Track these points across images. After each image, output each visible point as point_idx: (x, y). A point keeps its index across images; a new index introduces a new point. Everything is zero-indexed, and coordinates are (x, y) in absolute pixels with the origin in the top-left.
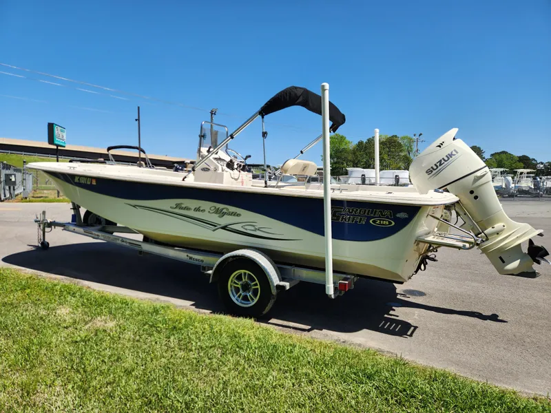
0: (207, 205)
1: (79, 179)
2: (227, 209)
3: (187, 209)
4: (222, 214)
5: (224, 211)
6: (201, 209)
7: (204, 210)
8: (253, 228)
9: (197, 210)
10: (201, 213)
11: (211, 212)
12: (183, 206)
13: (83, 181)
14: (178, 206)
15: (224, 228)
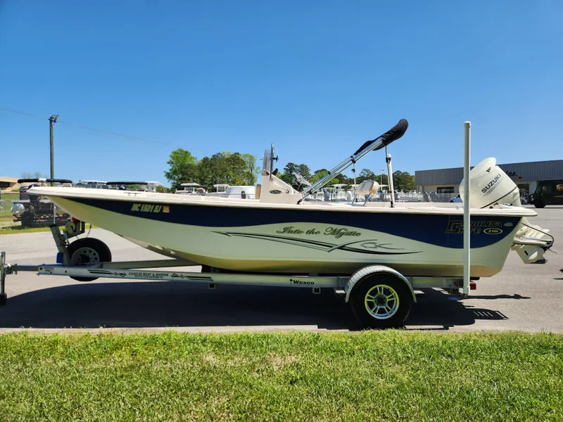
0: (321, 227)
1: (140, 208)
2: (346, 230)
3: (298, 232)
4: (338, 234)
5: (343, 231)
6: (315, 231)
7: (319, 232)
8: (373, 245)
9: (309, 232)
10: (315, 235)
11: (327, 233)
12: (293, 229)
13: (146, 209)
14: (285, 230)
15: (342, 248)
